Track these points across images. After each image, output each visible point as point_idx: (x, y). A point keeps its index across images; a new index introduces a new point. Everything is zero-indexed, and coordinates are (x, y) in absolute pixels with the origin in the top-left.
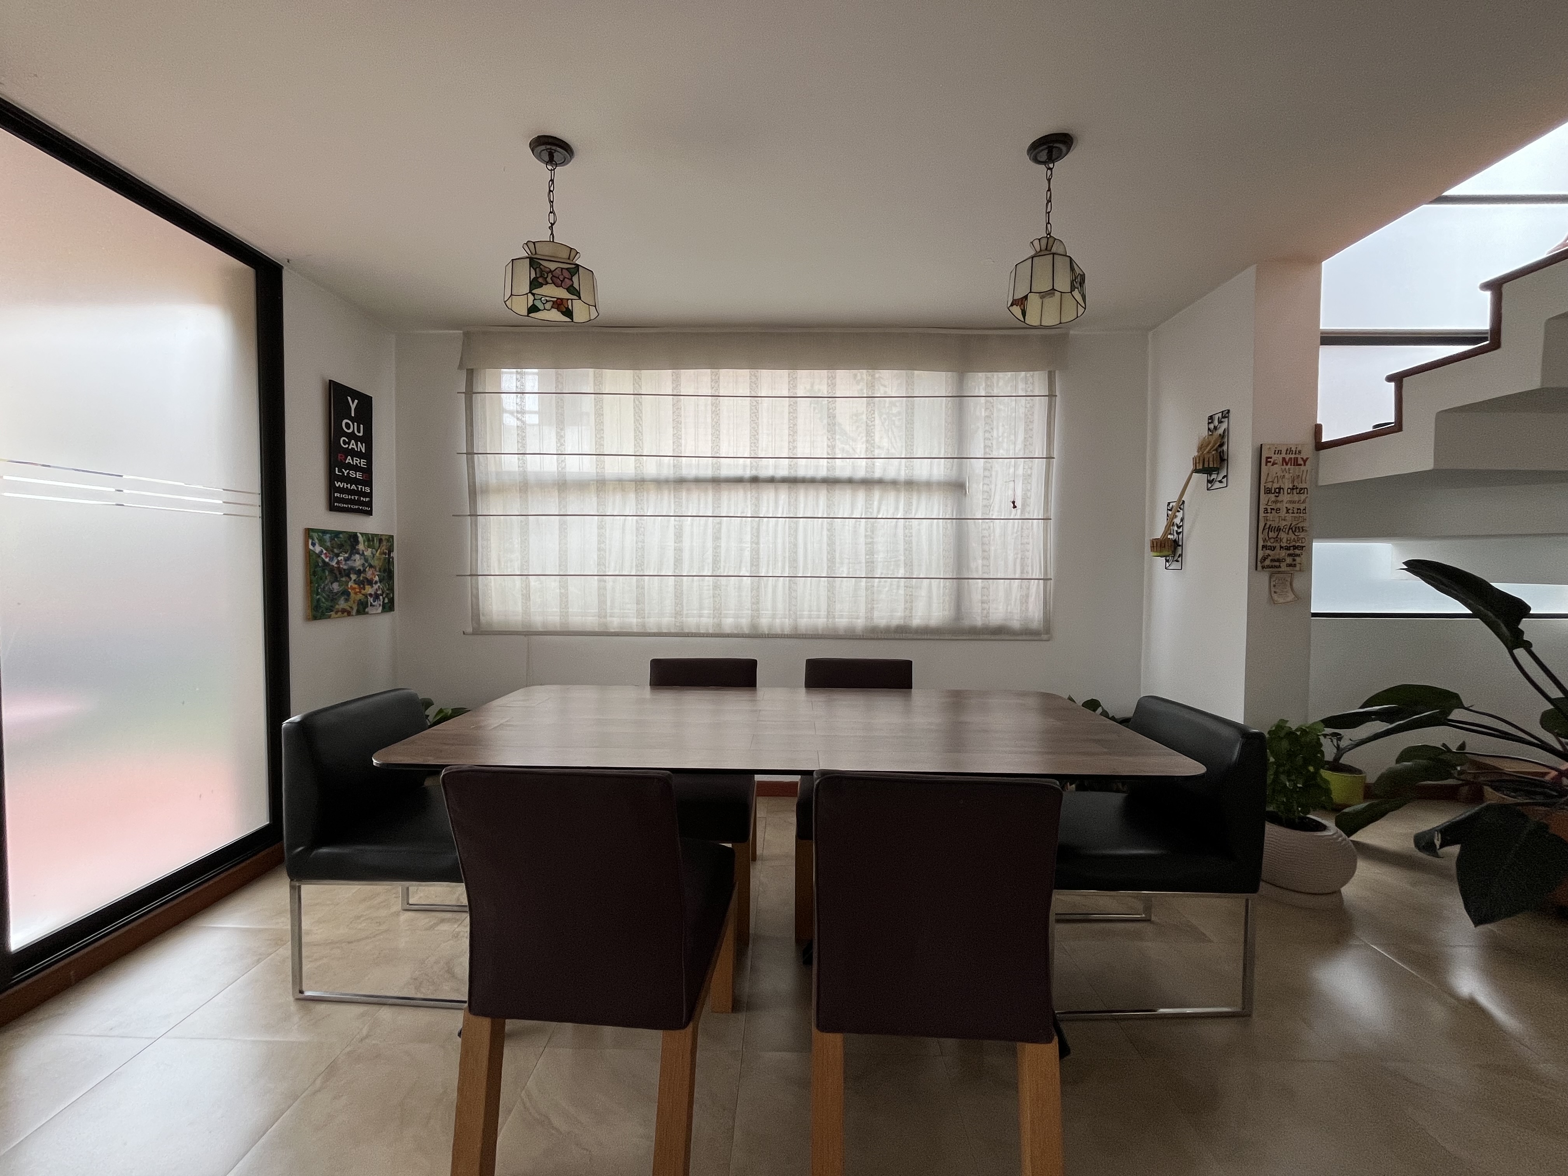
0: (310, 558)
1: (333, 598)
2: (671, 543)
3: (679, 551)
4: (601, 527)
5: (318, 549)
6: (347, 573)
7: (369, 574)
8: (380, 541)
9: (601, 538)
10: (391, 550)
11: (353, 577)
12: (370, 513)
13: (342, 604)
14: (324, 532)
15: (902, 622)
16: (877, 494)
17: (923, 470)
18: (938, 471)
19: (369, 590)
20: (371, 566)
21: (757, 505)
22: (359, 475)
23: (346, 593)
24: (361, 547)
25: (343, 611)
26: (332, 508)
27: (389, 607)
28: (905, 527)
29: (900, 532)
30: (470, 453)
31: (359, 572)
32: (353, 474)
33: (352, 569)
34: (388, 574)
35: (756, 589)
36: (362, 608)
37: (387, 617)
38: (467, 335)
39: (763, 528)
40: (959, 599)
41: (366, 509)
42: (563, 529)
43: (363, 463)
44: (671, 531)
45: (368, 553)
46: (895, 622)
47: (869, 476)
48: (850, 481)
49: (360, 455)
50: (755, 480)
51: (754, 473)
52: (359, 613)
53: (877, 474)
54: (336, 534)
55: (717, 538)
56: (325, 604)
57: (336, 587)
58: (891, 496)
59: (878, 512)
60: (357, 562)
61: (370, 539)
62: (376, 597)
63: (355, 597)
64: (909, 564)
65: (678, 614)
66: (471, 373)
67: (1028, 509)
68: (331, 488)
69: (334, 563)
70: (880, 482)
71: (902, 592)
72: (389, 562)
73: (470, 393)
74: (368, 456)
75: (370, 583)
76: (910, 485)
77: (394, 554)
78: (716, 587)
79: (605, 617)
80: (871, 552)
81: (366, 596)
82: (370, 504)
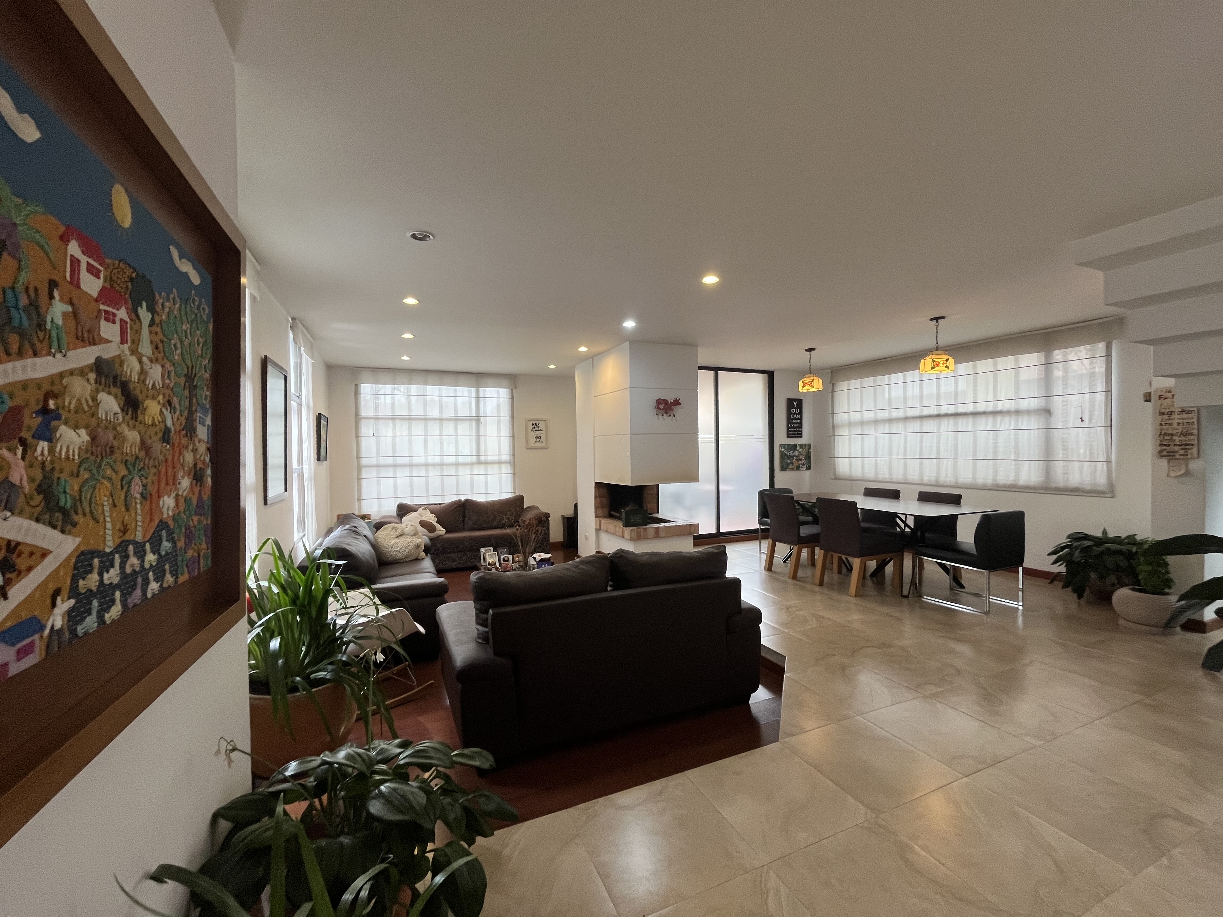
0: (782, 453)
1: (788, 464)
2: (902, 444)
3: (905, 448)
4: (876, 439)
5: (783, 450)
6: (793, 457)
7: (801, 457)
8: (805, 446)
9: (876, 443)
10: (809, 449)
11: (795, 458)
12: (802, 437)
13: (791, 466)
14: (785, 445)
15: (1012, 482)
16: (999, 418)
17: (1024, 405)
18: (1034, 404)
19: (800, 462)
20: (801, 454)
21: (939, 427)
22: (797, 425)
23: (792, 463)
24: (798, 448)
25: (791, 469)
26: (788, 437)
27: (809, 468)
28: (1015, 435)
29: (1012, 436)
30: (833, 414)
31: (797, 457)
32: (795, 425)
33: (794, 456)
34: (808, 457)
35: (938, 465)
36: (798, 468)
37: (807, 473)
38: (832, 372)
39: (942, 437)
40: (1048, 471)
41: (799, 435)
42: (862, 439)
43: (799, 421)
44: (903, 438)
45: (801, 450)
46: (1009, 483)
47: (994, 410)
48: (984, 413)
49: (798, 419)
50: (938, 416)
51: (938, 412)
52: (797, 470)
53: (999, 408)
54: (789, 445)
55: (921, 442)
56: (785, 466)
57: (789, 461)
58: (1007, 419)
59: (1000, 427)
60: (796, 453)
61: (801, 446)
62: (803, 465)
63: (796, 464)
64: (1017, 453)
65: (905, 474)
66: (833, 385)
67: (1093, 421)
68: (788, 431)
69: (788, 454)
70: (1001, 412)
71: (1013, 467)
72: (809, 453)
73: (833, 392)
74: (801, 419)
75: (801, 460)
76: (1017, 412)
77: (811, 450)
78: (921, 463)
79: (877, 474)
80: (996, 447)
81: (799, 464)
82: (802, 434)
